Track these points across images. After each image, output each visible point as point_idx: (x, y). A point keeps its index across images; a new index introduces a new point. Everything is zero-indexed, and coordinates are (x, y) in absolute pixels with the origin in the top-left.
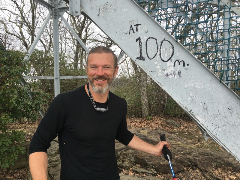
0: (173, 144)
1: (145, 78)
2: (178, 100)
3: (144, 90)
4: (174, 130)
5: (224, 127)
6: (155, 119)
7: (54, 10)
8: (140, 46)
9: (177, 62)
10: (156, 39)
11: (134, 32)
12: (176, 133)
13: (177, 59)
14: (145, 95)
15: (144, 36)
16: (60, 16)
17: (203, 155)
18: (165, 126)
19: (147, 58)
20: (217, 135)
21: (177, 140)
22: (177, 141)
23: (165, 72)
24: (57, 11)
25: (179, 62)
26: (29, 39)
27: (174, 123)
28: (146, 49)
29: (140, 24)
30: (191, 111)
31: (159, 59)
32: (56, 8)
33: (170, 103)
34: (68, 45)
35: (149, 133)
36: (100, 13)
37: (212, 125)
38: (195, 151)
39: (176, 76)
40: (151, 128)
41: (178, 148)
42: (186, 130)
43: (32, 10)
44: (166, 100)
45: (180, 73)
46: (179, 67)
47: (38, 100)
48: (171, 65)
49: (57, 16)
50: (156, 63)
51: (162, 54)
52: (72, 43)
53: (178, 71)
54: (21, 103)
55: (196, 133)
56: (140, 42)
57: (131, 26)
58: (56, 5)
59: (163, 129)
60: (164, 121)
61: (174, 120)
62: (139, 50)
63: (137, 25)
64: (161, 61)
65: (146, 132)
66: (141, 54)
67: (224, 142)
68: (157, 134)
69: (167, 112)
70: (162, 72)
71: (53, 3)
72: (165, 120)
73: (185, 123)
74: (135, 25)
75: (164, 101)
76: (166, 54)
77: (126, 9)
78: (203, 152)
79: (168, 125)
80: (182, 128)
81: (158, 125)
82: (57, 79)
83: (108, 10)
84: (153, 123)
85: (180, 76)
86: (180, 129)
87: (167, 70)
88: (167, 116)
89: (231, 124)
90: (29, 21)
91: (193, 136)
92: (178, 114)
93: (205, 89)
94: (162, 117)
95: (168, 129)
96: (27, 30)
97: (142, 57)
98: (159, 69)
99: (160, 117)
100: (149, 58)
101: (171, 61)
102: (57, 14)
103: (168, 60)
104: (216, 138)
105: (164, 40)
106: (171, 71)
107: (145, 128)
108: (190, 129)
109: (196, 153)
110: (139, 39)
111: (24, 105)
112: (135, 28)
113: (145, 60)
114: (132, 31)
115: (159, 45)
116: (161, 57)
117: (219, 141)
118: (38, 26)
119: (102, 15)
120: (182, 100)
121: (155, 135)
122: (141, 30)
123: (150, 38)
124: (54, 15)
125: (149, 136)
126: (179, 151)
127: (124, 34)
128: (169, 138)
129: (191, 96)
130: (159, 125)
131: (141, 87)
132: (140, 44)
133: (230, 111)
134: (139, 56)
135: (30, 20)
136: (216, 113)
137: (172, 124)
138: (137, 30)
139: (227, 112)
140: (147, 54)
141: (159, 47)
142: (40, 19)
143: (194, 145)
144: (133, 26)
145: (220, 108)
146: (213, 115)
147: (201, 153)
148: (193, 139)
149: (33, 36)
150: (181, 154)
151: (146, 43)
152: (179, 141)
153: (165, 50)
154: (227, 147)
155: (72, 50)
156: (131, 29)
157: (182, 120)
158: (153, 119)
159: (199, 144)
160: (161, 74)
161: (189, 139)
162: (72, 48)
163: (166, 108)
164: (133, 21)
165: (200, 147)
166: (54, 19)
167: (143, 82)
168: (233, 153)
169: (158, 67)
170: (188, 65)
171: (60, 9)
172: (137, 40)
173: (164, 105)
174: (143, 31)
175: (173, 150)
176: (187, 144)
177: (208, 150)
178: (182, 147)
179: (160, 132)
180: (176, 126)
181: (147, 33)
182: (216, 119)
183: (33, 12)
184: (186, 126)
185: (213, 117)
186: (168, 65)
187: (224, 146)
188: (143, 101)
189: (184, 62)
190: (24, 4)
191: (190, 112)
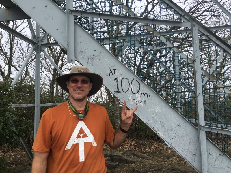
0: (145, 162)
1: (118, 103)
2: (145, 120)
3: (117, 114)
4: (146, 150)
5: (176, 138)
6: (128, 141)
7: (36, 46)
8: (117, 83)
9: (142, 94)
10: (128, 79)
11: (113, 74)
12: (148, 153)
13: (143, 92)
14: (118, 118)
15: (120, 77)
16: (42, 50)
17: (171, 170)
18: (138, 147)
19: (122, 92)
20: (172, 144)
21: (148, 158)
22: (149, 160)
23: (135, 101)
24: (39, 46)
25: (144, 94)
26: (4, 68)
27: (146, 144)
28: (122, 85)
29: (117, 69)
30: (154, 127)
31: (130, 93)
32: (39, 44)
33: (142, 124)
34: (43, 73)
35: (123, 154)
36: (88, 61)
37: (168, 137)
38: (164, 167)
39: (142, 104)
40: (125, 150)
41: (149, 165)
42: (157, 149)
43: (10, 42)
44: (137, 123)
45: (145, 102)
46: (144, 98)
47: (21, 127)
48: (138, 96)
49: (40, 50)
50: (129, 95)
51: (132, 89)
52: (47, 71)
53: (144, 100)
54: (6, 130)
55: (166, 152)
56: (117, 81)
57: (111, 70)
58: (39, 42)
59: (136, 149)
60: (136, 142)
61: (146, 141)
62: (117, 87)
63: (115, 70)
64: (132, 94)
65: (121, 153)
66: (118, 89)
67: (177, 149)
68: (131, 155)
69: (139, 133)
70: (133, 102)
71: (36, 40)
72: (138, 141)
73: (156, 143)
74: (113, 70)
75: (136, 123)
76: (135, 89)
77: (107, 59)
78: (171, 168)
79: (140, 146)
80: (153, 148)
81: (131, 146)
82: (37, 106)
83: (94, 59)
84: (126, 145)
85: (145, 104)
86: (151, 149)
87: (136, 100)
88: (139, 137)
89: (180, 135)
90: (6, 51)
91: (163, 155)
92: (149, 135)
93: (161, 112)
94: (135, 139)
95: (140, 149)
96: (4, 60)
97: (119, 91)
98: (131, 99)
99: (133, 138)
100: (124, 92)
101: (139, 94)
102: (40, 49)
103: (137, 93)
104: (171, 146)
105: (133, 79)
106: (139, 100)
107: (120, 150)
108: (160, 149)
109: (166, 169)
110: (116, 79)
111: (9, 131)
112: (113, 71)
113: (121, 93)
114: (111, 73)
115: (130, 83)
116: (132, 91)
117: (174, 148)
118: (14, 55)
119: (90, 62)
120: (147, 120)
121: (129, 155)
122: (118, 73)
123: (124, 78)
124: (37, 50)
125: (124, 157)
126: (151, 168)
127: (106, 76)
128: (141, 158)
129: (153, 117)
130: (133, 146)
131: (115, 111)
132: (117, 82)
133: (179, 127)
134: (117, 90)
135: (8, 50)
136: (170, 129)
137: (144, 144)
138: (115, 73)
139: (177, 127)
140: (122, 89)
141: (130, 84)
142: (17, 49)
143: (164, 163)
144: (112, 70)
145: (173, 125)
146: (168, 130)
147: (170, 168)
148: (163, 157)
149: (10, 66)
150: (153, 171)
151: (122, 81)
152: (151, 160)
153: (134, 86)
154: (179, 152)
155: (47, 77)
156: (111, 72)
157: (153, 141)
158: (126, 140)
159: (168, 162)
160: (132, 103)
161: (160, 158)
162: (47, 75)
163: (138, 130)
164: (112, 66)
165: (169, 164)
166: (37, 53)
167: (117, 106)
168: (183, 156)
169: (130, 98)
170: (150, 96)
171: (42, 45)
172: (115, 80)
173: (136, 127)
174: (119, 73)
175: (146, 167)
176: (157, 162)
177: (176, 166)
178: (153, 164)
179: (133, 152)
180: (148, 146)
181: (122, 75)
182: (170, 132)
183: (11, 44)
184: (157, 146)
185: (168, 131)
186: (137, 97)
187: (177, 151)
188: (116, 124)
189: (147, 94)
190: (2, 36)
191: (153, 129)
